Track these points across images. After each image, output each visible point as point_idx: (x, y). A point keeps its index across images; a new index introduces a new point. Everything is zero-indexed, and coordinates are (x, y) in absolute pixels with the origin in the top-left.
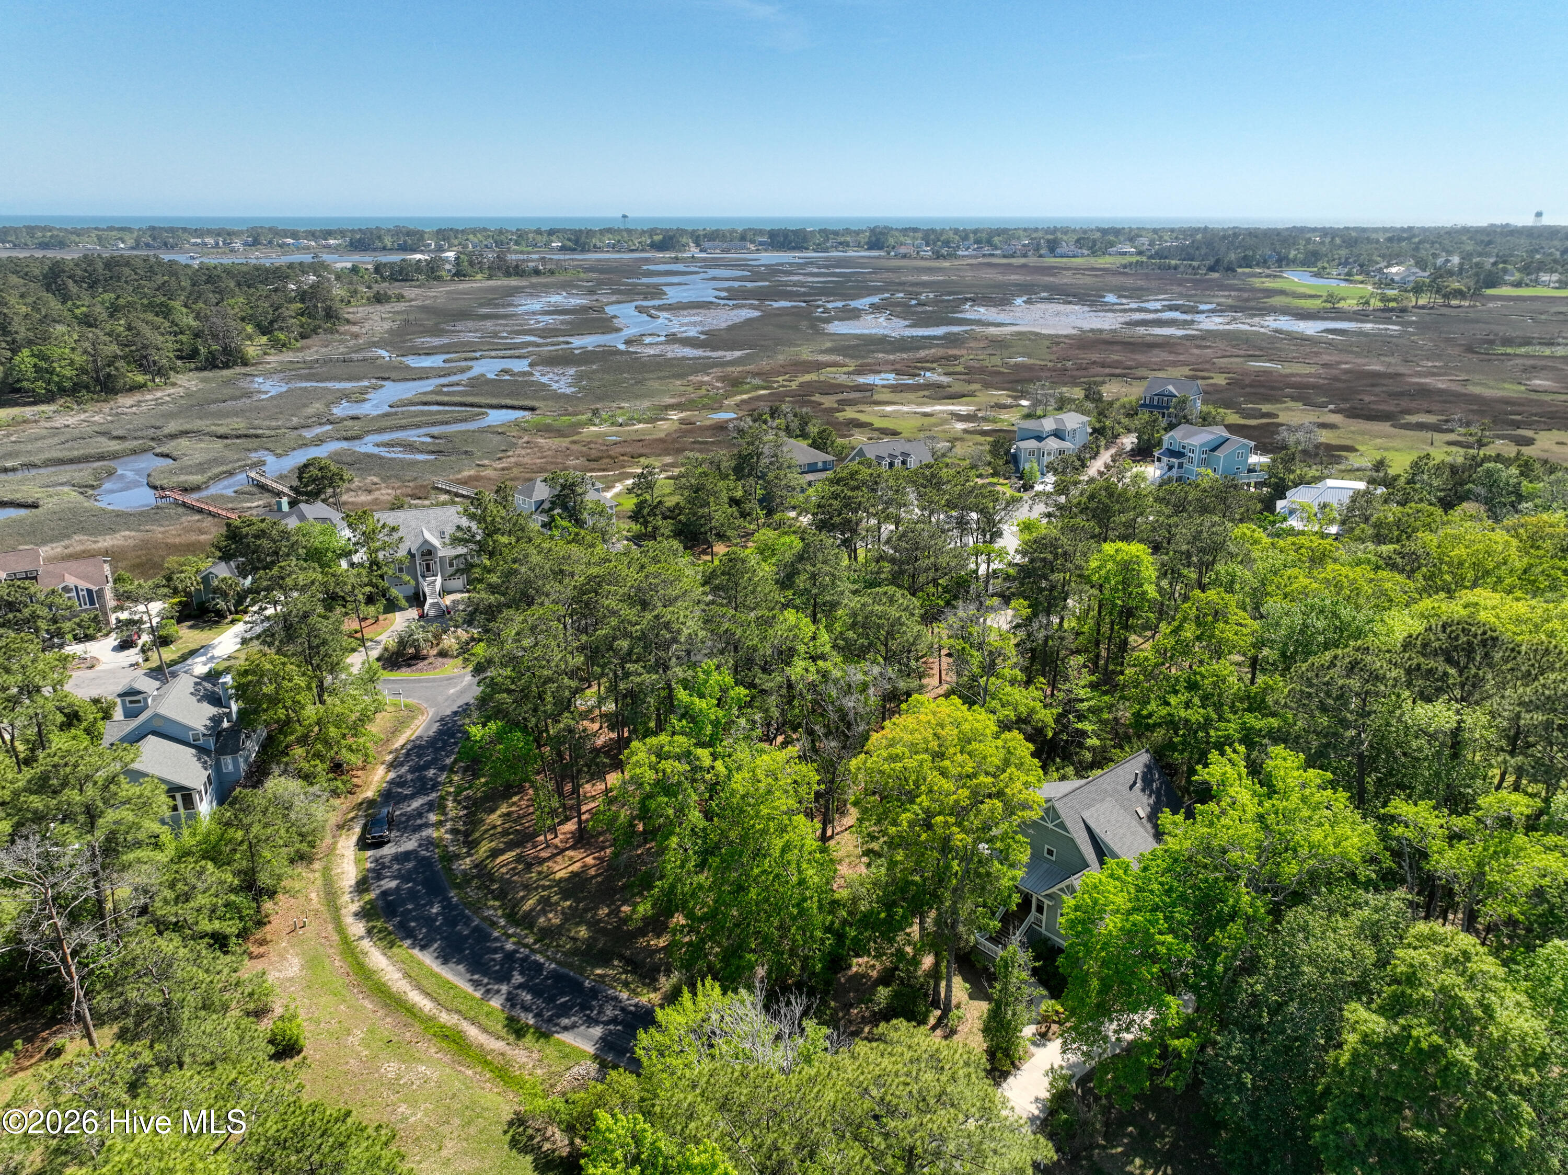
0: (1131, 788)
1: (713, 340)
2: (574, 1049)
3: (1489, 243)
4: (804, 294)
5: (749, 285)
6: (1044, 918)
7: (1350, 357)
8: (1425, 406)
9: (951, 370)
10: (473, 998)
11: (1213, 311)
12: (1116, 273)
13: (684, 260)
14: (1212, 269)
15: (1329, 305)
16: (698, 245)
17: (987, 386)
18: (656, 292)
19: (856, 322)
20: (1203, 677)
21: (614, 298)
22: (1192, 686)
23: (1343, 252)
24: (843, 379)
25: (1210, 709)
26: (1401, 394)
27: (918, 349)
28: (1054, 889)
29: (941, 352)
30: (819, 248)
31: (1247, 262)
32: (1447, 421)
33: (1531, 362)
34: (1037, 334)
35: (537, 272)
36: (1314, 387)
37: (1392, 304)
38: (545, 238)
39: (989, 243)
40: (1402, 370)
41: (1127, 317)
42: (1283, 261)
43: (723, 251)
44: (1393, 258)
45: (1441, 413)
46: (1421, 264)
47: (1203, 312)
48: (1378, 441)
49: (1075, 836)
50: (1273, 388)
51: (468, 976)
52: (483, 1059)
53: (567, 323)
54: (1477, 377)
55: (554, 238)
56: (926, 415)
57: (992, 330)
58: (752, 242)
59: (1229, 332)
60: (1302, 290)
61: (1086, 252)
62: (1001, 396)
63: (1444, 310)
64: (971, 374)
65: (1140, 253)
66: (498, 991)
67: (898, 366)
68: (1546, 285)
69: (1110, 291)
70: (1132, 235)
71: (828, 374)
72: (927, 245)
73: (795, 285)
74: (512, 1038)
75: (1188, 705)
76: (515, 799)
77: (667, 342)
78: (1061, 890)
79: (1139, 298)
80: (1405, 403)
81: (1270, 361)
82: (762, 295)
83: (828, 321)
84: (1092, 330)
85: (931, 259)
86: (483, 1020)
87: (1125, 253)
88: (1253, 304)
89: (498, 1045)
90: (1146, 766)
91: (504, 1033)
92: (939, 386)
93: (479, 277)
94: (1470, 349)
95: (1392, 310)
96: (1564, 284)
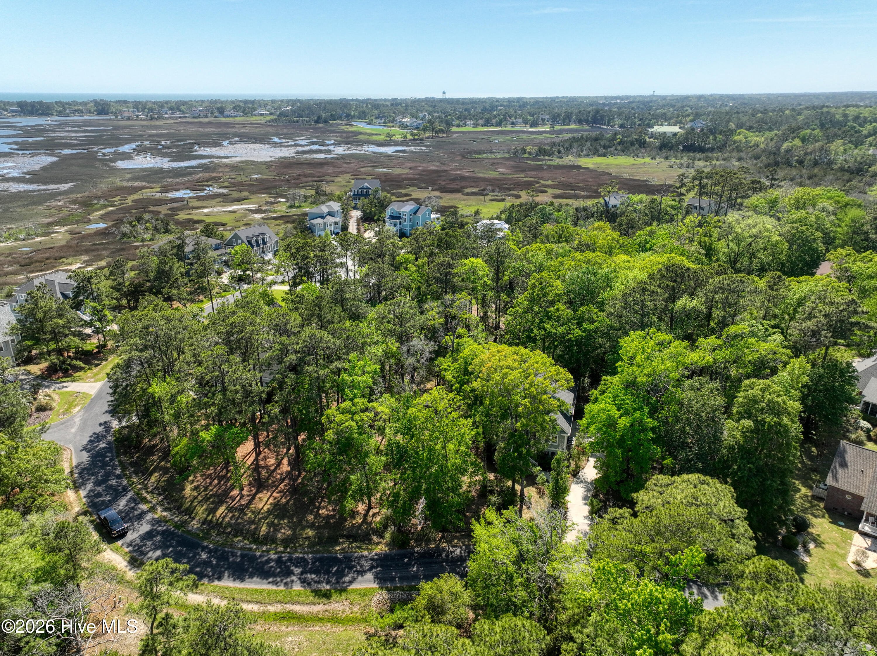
2: (366, 589)
7: (418, 164)
8: (468, 184)
9: (222, 185)
10: (281, 591)
12: (267, 125)
14: (317, 122)
17: (252, 192)
23: (376, 112)
24: (159, 196)
26: (454, 180)
29: (206, 175)
30: (60, 114)
31: (331, 118)
32: (482, 190)
33: (491, 161)
36: (415, 179)
37: (416, 137)
39: (179, 109)
40: (444, 168)
42: (348, 117)
45: (477, 187)
51: (265, 581)
52: (317, 619)
54: (477, 169)
56: (231, 212)
60: (369, 131)
61: (242, 114)
62: (266, 197)
63: (438, 139)
64: (236, 186)
65: (271, 114)
66: (292, 581)
67: (188, 185)
69: (273, 135)
71: (146, 194)
72: (138, 111)
73: (64, 139)
74: (324, 600)
76: (191, 478)
79: (291, 139)
80: (463, 184)
81: (385, 168)
82: (46, 146)
85: (148, 120)
86: (297, 599)
87: (264, 114)
88: (351, 139)
89: (319, 608)
91: (317, 599)
92: (224, 195)
94: (463, 157)
95: (417, 140)
96: (476, 125)
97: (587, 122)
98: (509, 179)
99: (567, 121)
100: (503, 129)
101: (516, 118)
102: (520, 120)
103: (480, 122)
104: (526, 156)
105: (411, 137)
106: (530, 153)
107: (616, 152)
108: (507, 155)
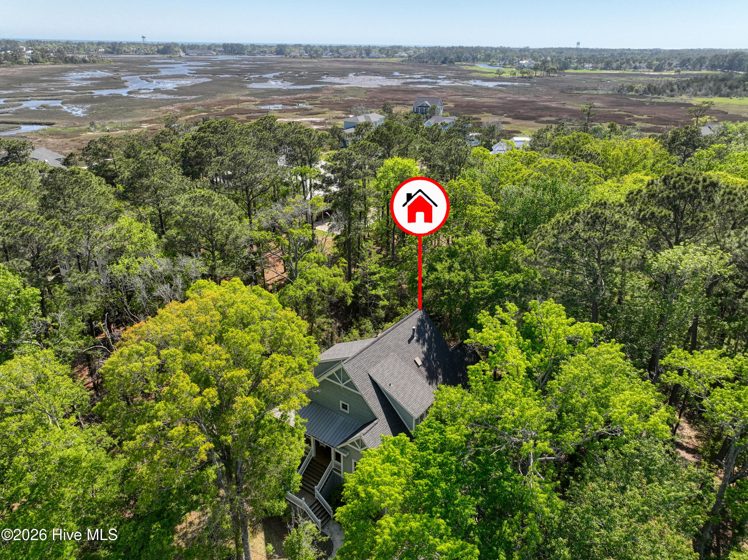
0: (409, 341)
1: (181, 91)
3: (561, 53)
4: (239, 72)
5: (209, 68)
6: (342, 464)
7: (511, 95)
8: (549, 113)
9: (313, 102)
11: (445, 79)
12: (398, 64)
13: (174, 58)
14: (443, 62)
15: (498, 75)
16: (184, 51)
17: (332, 109)
18: (156, 71)
19: (265, 84)
20: (461, 246)
21: (129, 73)
22: (452, 254)
23: (501, 55)
24: (253, 107)
25: (468, 271)
26: (537, 109)
27: (296, 94)
28: (347, 443)
29: (308, 95)
30: (250, 53)
31: (459, 59)
32: (560, 119)
33: (589, 96)
34: (359, 88)
35: (84, 61)
36: (496, 107)
37: (526, 75)
38: (95, 47)
39: (337, 52)
40: (535, 99)
41: (404, 81)
42: (475, 60)
43: (198, 55)
44: (523, 57)
45: (557, 116)
46: (535, 59)
47: (440, 79)
48: (530, 128)
49: (362, 393)
50: (477, 108)
53: (95, 84)
54: (568, 102)
55: (101, 47)
57: (337, 86)
58: (214, 51)
59: (453, 86)
60: (485, 70)
61: (384, 56)
62: (340, 113)
63: (548, 77)
64: (323, 104)
65: (410, 56)
67: (284, 102)
68: (587, 69)
69: (396, 71)
70: (406, 49)
71: (244, 105)
72: (306, 53)
75: (450, 269)
77: (153, 92)
78: (353, 444)
79: (410, 74)
80: (539, 113)
81: (474, 97)
82: (214, 73)
83: (251, 82)
84: (387, 86)
85: (308, 58)
87: (403, 57)
88: (463, 76)
90: (420, 320)
92: (306, 109)
93: (48, 63)
94: (562, 92)
95: (526, 77)
96: (595, 68)
97: (721, 67)
98: (599, 112)
99: (698, 66)
100: (622, 72)
101: (640, 62)
102: (644, 65)
103: (600, 65)
104: (633, 93)
105: (520, 75)
106: (637, 91)
107: (743, 93)
108: (610, 92)
